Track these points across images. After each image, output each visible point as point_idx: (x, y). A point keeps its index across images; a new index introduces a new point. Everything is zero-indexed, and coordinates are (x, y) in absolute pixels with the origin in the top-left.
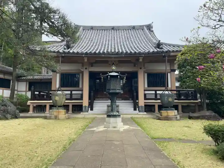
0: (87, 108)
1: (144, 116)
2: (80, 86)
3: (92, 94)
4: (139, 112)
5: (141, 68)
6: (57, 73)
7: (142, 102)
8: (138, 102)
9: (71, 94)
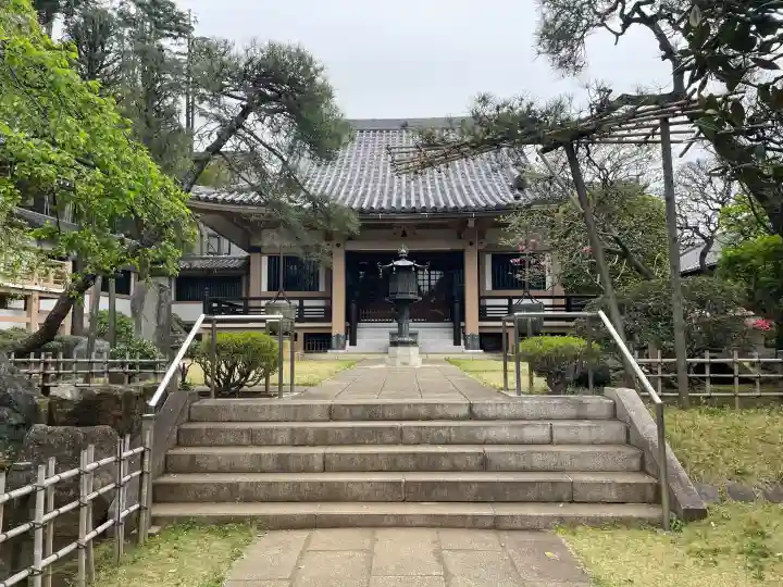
0: (342, 341)
1: (476, 357)
2: (322, 288)
3: (354, 306)
4: (467, 348)
5: (471, 244)
6: (264, 254)
7: (472, 325)
8: (464, 327)
9: (301, 307)
